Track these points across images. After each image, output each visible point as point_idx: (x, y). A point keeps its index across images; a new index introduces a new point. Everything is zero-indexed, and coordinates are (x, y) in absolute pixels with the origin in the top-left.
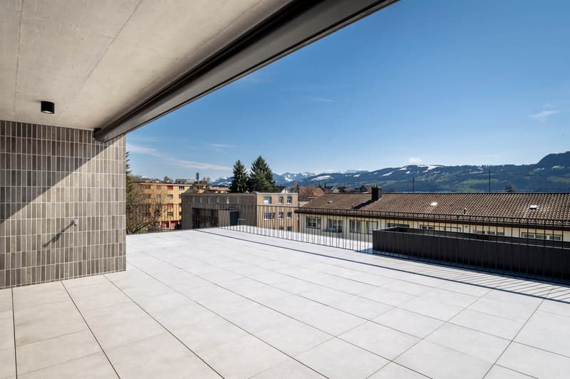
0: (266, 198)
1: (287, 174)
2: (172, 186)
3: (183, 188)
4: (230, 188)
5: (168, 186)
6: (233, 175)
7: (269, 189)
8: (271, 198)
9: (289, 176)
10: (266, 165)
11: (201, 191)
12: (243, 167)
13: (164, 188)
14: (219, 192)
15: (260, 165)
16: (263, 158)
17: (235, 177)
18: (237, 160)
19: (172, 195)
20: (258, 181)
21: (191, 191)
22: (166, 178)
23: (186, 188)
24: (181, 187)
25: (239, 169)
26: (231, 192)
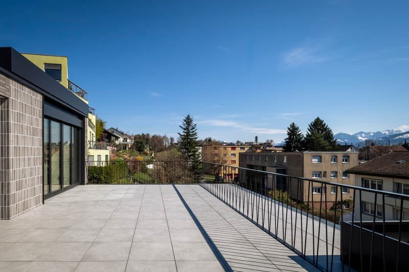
0: (314, 157)
1: (362, 133)
2: (235, 148)
3: (244, 148)
4: (283, 148)
5: (232, 148)
6: (287, 137)
7: (327, 148)
8: (321, 157)
9: (363, 135)
10: (325, 125)
11: (259, 151)
12: (297, 129)
13: (229, 149)
14: (275, 151)
15: (318, 125)
16: (321, 119)
17: (289, 138)
18: (291, 123)
19: (235, 154)
20: (314, 140)
21: (251, 151)
22: (238, 142)
23: (246, 149)
24: (241, 148)
25: (293, 130)
26: (284, 151)
